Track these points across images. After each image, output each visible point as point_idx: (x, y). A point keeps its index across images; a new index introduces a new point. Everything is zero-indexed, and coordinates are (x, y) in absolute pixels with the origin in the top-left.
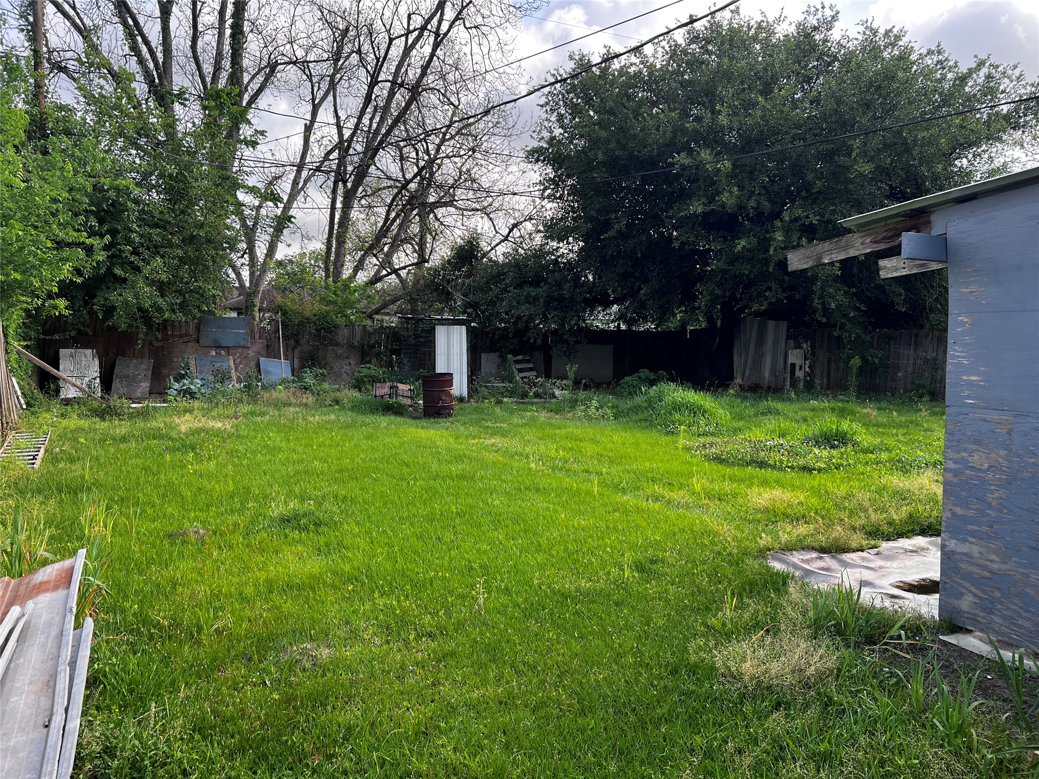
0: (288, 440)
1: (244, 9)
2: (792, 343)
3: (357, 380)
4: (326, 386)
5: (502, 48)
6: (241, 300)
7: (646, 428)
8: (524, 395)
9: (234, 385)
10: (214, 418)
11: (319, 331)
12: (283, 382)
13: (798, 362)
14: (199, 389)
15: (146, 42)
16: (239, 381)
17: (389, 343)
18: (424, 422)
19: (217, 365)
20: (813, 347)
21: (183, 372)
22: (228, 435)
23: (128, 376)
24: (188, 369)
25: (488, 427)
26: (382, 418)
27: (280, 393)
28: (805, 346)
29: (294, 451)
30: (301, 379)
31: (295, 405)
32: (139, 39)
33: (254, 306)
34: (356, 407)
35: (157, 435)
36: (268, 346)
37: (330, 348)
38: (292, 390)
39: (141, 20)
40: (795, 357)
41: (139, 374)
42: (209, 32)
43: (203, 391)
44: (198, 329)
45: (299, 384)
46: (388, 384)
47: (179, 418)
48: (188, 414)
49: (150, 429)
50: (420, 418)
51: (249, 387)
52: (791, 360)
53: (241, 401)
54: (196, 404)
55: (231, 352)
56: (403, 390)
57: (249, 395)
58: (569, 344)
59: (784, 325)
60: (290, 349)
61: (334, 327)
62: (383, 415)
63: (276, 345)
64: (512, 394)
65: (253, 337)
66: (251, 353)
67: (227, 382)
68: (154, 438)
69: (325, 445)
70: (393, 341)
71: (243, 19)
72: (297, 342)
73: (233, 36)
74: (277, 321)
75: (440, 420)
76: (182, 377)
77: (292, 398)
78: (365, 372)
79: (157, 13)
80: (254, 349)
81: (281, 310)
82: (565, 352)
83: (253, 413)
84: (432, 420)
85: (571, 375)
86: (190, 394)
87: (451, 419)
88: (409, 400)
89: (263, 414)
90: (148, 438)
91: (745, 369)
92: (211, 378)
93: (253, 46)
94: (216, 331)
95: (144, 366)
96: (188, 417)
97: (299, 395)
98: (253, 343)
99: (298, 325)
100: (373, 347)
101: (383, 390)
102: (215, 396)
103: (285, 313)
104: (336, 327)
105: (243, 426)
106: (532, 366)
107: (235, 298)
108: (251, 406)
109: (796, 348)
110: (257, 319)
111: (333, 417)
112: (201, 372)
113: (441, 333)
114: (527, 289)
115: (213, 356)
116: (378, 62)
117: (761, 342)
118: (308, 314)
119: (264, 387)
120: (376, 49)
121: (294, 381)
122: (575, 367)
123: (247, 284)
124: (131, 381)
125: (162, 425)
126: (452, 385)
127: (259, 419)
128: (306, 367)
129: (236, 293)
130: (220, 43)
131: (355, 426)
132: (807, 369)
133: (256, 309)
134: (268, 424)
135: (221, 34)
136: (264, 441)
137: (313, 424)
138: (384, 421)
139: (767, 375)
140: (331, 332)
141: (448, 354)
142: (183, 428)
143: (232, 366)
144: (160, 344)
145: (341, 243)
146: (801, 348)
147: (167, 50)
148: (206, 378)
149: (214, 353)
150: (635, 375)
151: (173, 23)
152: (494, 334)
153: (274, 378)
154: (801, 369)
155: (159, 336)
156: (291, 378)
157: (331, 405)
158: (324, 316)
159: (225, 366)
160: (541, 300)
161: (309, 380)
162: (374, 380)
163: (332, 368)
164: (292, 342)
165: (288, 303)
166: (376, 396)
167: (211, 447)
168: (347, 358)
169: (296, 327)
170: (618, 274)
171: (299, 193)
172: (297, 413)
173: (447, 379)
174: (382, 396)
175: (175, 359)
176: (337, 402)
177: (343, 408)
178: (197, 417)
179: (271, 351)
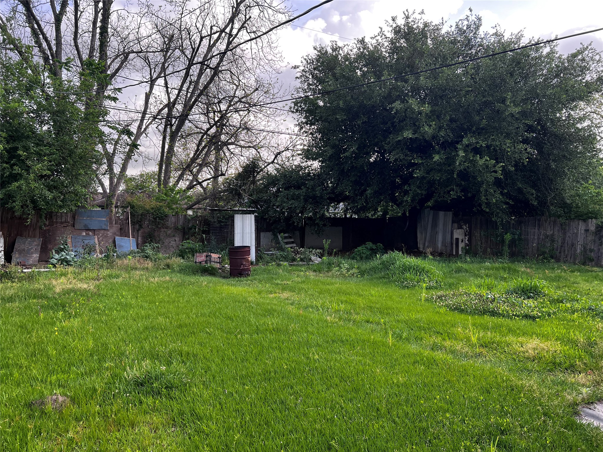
0: (137, 297)
1: (108, 18)
2: (456, 225)
3: (181, 251)
4: (160, 255)
5: (270, 46)
6: (103, 201)
7: (386, 283)
8: (294, 260)
9: (97, 255)
10: (81, 280)
11: (155, 219)
12: (131, 253)
13: (460, 238)
14: (73, 258)
15: (46, 39)
16: (101, 253)
17: (201, 227)
18: (232, 281)
19: (86, 242)
20: (470, 228)
21: (62, 247)
22: (92, 295)
23: (24, 250)
24: (66, 245)
25: (277, 284)
26: (202, 278)
27: (129, 261)
28: (464, 227)
29: (142, 307)
30: (143, 251)
31: (140, 269)
32: (41, 36)
33: (112, 204)
34: (183, 270)
35: (37, 295)
36: (121, 229)
37: (162, 230)
38: (137, 258)
39: (42, 24)
40: (458, 234)
41: (32, 248)
42: (86, 34)
43: (76, 260)
44: (74, 218)
45: (142, 254)
46: (205, 254)
47: (56, 279)
48: (63, 277)
49: (32, 290)
50: (227, 278)
51: (107, 257)
52: (455, 236)
53: (102, 267)
54: (70, 269)
55: (96, 233)
56: (214, 258)
57: (108, 262)
58: (319, 226)
59: (450, 214)
60: (136, 231)
61: (165, 216)
62: (202, 276)
63: (127, 227)
64: (285, 259)
65: (111, 223)
66: (110, 234)
67: (93, 253)
68: (34, 298)
69: (165, 301)
70: (204, 225)
71: (107, 24)
72: (141, 226)
73: (101, 34)
74: (128, 213)
75: (242, 279)
76: (62, 250)
77: (137, 264)
78: (186, 245)
79: (53, 20)
80: (111, 231)
81: (130, 205)
82: (316, 231)
83: (110, 276)
84: (237, 279)
85: (326, 246)
86: (67, 262)
87: (250, 278)
88: (218, 265)
89: (117, 277)
90: (30, 297)
91: (425, 241)
92: (82, 251)
93: (114, 43)
94: (86, 219)
95: (35, 243)
96: (63, 280)
97: (142, 261)
98: (111, 227)
99: (142, 215)
100: (191, 229)
101: (201, 258)
102: (84, 264)
103: (132, 207)
104: (166, 216)
105: (103, 287)
106: (293, 240)
107: (99, 199)
108: (109, 270)
109: (459, 228)
110: (114, 211)
111: (168, 278)
112: (75, 247)
113: (238, 219)
114: (292, 191)
115: (84, 236)
116: (193, 51)
117: (435, 225)
118: (147, 207)
119: (118, 257)
120: (193, 43)
121: (138, 252)
122: (329, 241)
123: (108, 191)
124: (25, 253)
125: (42, 287)
126: (250, 255)
127: (115, 280)
128: (146, 243)
129: (100, 197)
130: (93, 41)
131: (184, 285)
132: (467, 242)
133: (114, 206)
134: (121, 284)
135: (94, 36)
136: (119, 299)
137: (154, 284)
138: (204, 280)
139: (440, 245)
140: (163, 220)
141: (243, 233)
142: (58, 290)
143: (97, 242)
144: (47, 228)
145: (168, 164)
146: (462, 228)
147: (59, 43)
148: (78, 250)
149: (84, 234)
150: (363, 246)
151: (63, 26)
152: (270, 220)
153: (126, 250)
154: (462, 241)
155: (47, 223)
156: (136, 250)
157: (164, 269)
158: (159, 209)
159: (92, 242)
160: (302, 198)
161: (149, 251)
162: (193, 252)
163: (163, 243)
164: (137, 226)
165: (134, 200)
166: (196, 262)
167: (77, 305)
168: (174, 236)
169: (140, 216)
170: (351, 181)
171: (142, 134)
172: (142, 275)
173: (245, 250)
174: (200, 263)
175: (57, 238)
176: (168, 266)
177: (173, 271)
178: (69, 279)
179: (123, 233)
